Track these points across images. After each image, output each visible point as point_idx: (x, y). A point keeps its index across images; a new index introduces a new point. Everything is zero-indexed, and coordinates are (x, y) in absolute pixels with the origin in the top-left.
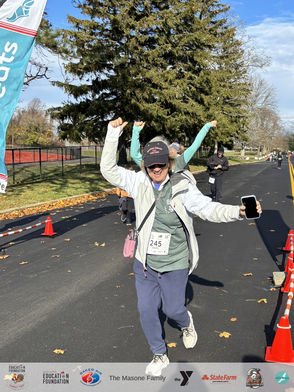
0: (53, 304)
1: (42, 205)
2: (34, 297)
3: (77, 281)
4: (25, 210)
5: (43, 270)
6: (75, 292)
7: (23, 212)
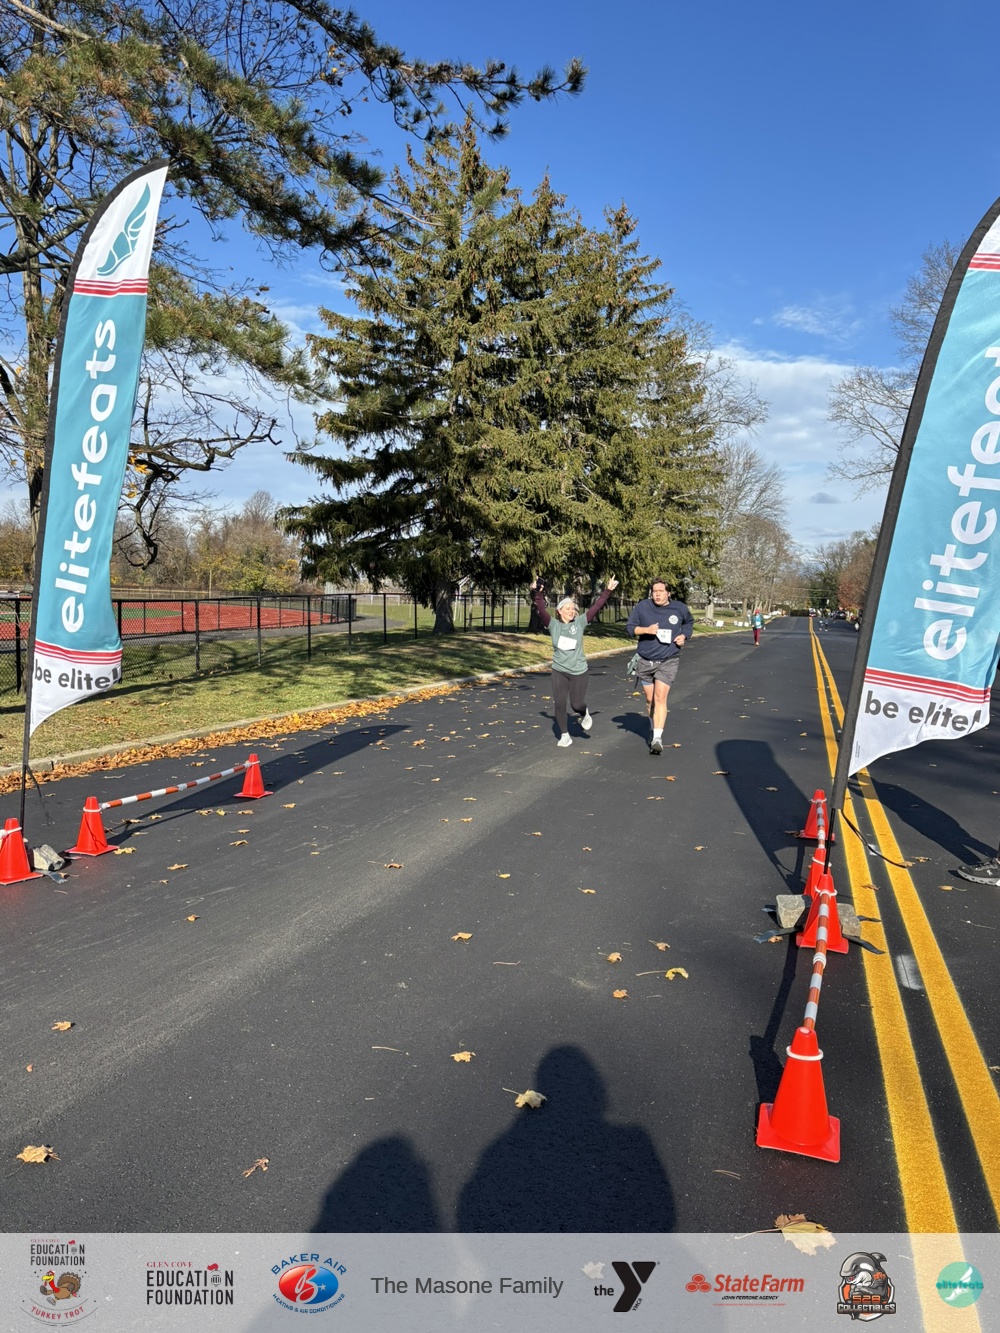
0: (230, 977)
1: (251, 726)
2: (186, 958)
3: (299, 914)
5: (221, 886)
6: (289, 946)
7: (202, 740)
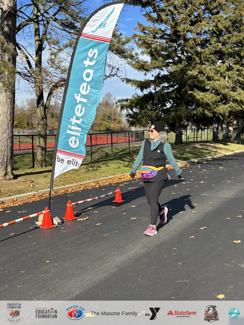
0: (122, 259)
1: (113, 178)
2: (107, 252)
3: (141, 240)
4: (100, 182)
5: (113, 231)
6: (139, 250)
7: (98, 183)
